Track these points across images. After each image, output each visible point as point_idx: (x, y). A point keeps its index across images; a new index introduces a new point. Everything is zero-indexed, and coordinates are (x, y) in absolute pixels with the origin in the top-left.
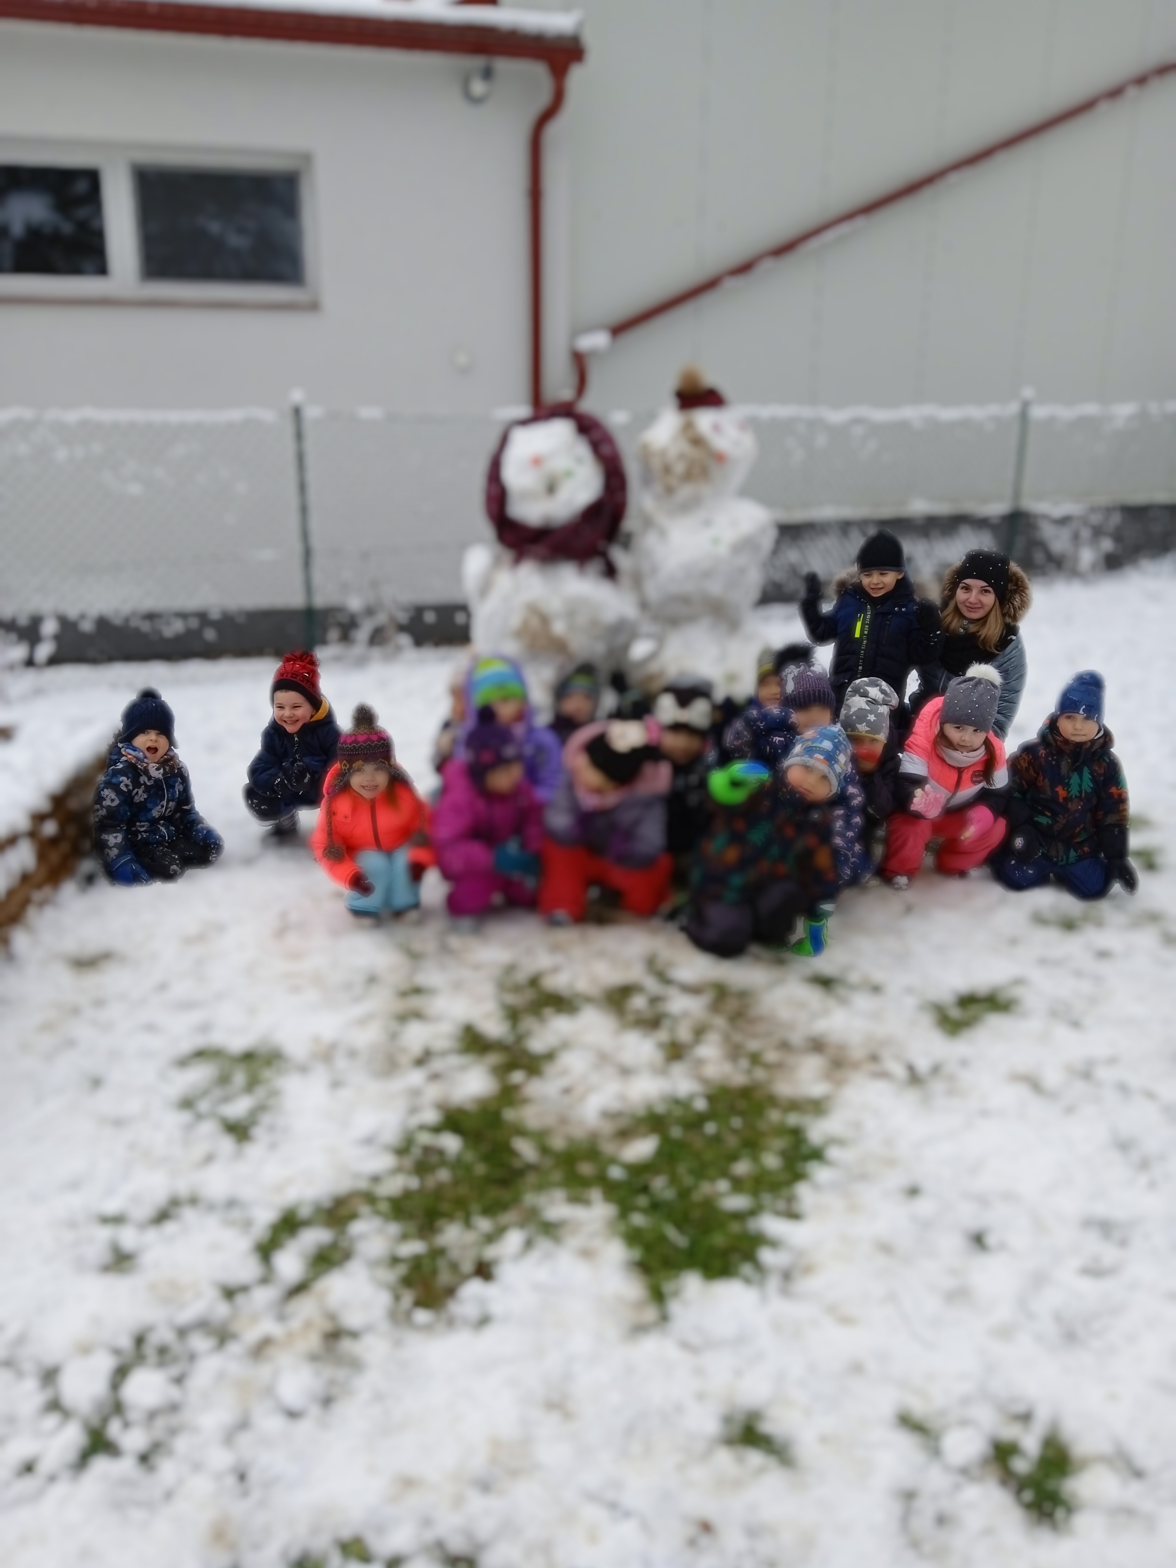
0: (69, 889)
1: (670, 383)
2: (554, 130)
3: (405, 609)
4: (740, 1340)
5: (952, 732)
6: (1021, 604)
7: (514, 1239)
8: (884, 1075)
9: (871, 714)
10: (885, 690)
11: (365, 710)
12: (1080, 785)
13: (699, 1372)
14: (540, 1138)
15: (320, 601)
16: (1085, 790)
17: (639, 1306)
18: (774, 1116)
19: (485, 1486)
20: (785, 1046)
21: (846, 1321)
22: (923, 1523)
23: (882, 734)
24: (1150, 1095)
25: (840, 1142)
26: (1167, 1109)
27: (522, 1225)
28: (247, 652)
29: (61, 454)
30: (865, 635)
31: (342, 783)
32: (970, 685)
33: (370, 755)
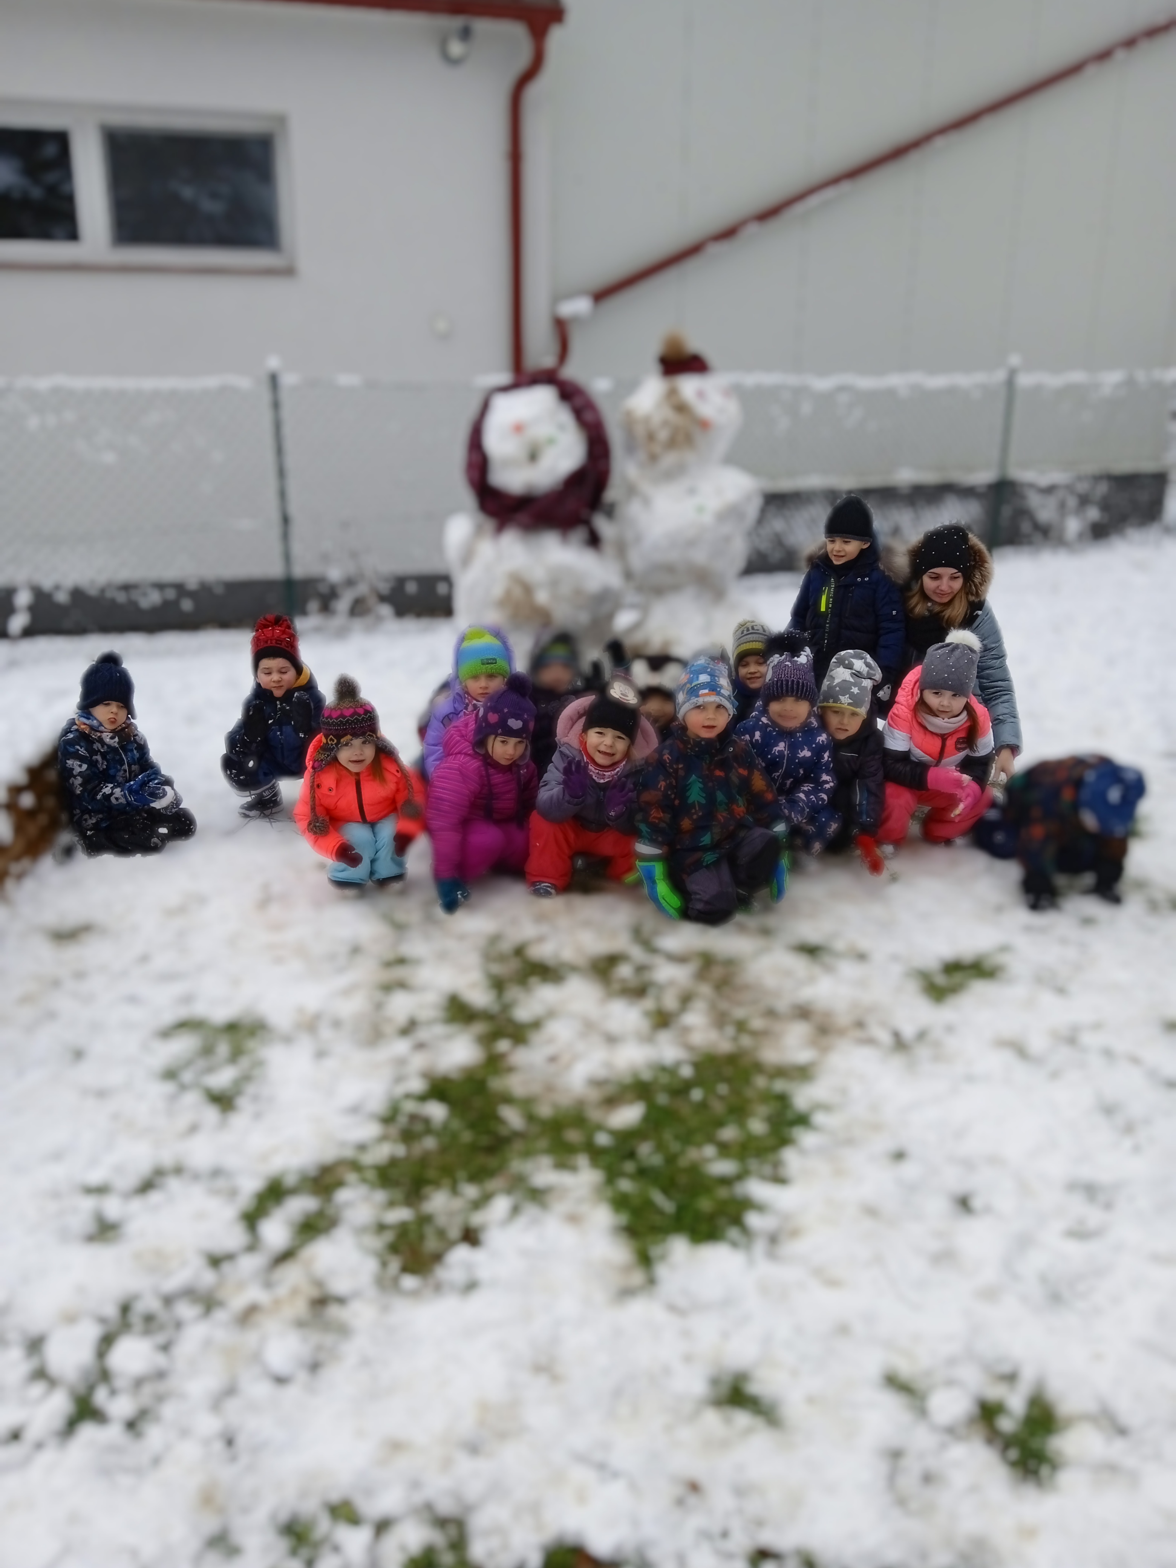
0: (47, 864)
1: (654, 349)
2: (534, 92)
3: (387, 580)
4: (727, 1302)
5: (931, 698)
6: (982, 580)
7: (501, 1205)
8: (870, 1041)
9: (855, 687)
10: (869, 663)
11: (348, 683)
13: (686, 1334)
14: (527, 1104)
15: (299, 571)
17: (626, 1270)
18: (761, 1082)
19: (473, 1448)
20: (771, 1013)
21: (833, 1283)
22: (909, 1481)
23: (863, 708)
24: (1135, 1060)
25: (826, 1108)
26: (1153, 1075)
27: (509, 1191)
28: (225, 623)
29: (33, 422)
30: (830, 608)
31: (328, 755)
32: (946, 650)
33: (357, 730)
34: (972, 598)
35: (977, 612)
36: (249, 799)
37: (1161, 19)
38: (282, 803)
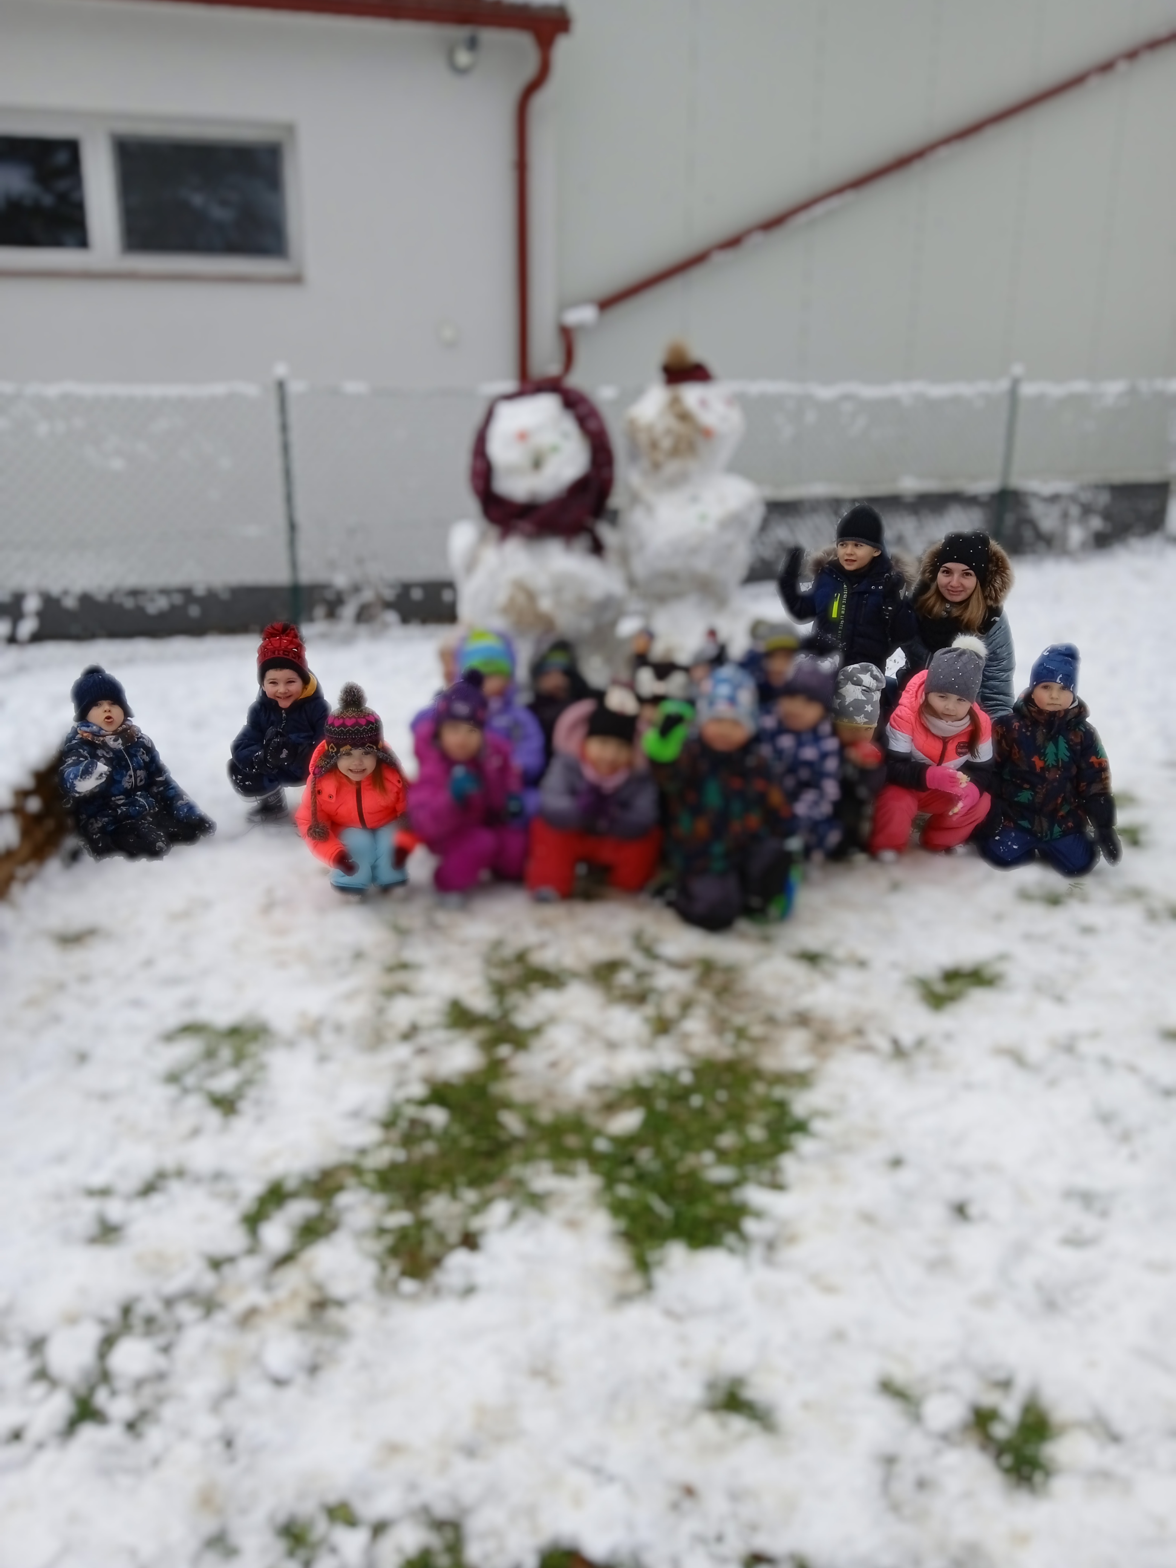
0: (53, 866)
1: (656, 358)
2: (541, 101)
3: (392, 586)
4: (724, 1309)
5: (936, 701)
6: (1002, 586)
7: (500, 1210)
8: (869, 1049)
9: (868, 705)
10: (876, 675)
11: (354, 692)
12: (1056, 755)
13: (683, 1339)
14: (527, 1111)
15: (306, 577)
16: (1062, 760)
17: (624, 1275)
18: (760, 1088)
19: (470, 1452)
20: (771, 1020)
21: (829, 1289)
22: (903, 1487)
24: (1133, 1069)
25: (825, 1114)
26: (1150, 1083)
27: (507, 1196)
28: (231, 631)
29: (43, 428)
30: (842, 615)
31: (328, 763)
32: (953, 655)
33: (358, 740)
34: (990, 603)
35: (994, 618)
36: (256, 804)
37: (1162, 31)
38: (287, 809)
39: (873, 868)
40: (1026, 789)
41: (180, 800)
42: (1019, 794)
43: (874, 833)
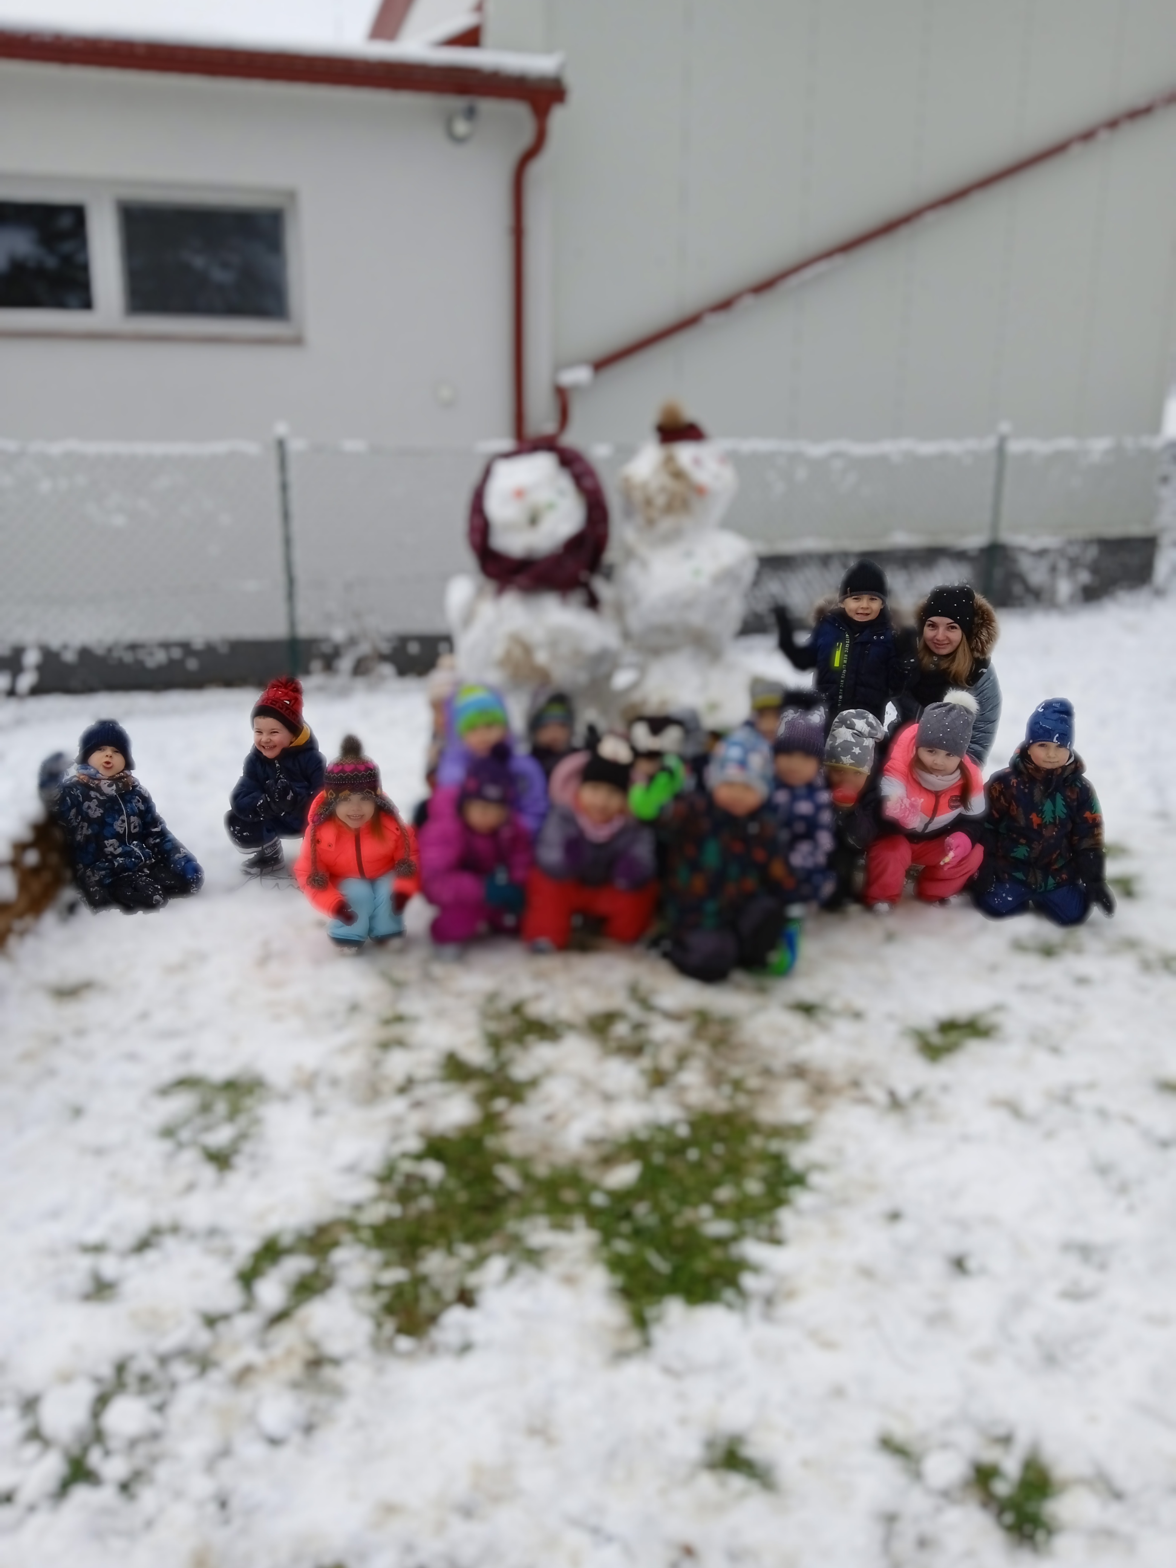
0: (49, 920)
1: (651, 417)
2: (537, 169)
3: (388, 640)
4: (723, 1365)
5: (926, 756)
6: (988, 638)
7: (496, 1266)
8: (866, 1101)
9: (856, 747)
10: (871, 723)
11: (353, 740)
12: (1054, 812)
13: (681, 1397)
14: (523, 1165)
15: (304, 631)
16: (1059, 816)
17: (621, 1332)
18: (757, 1142)
19: (467, 1512)
20: (767, 1072)
21: (828, 1345)
22: (904, 1546)
23: (865, 766)
24: (1129, 1120)
25: (821, 1167)
26: (1146, 1134)
27: (504, 1252)
28: (230, 682)
29: (45, 486)
30: (844, 664)
31: (327, 810)
32: (943, 710)
33: (357, 785)
34: (977, 655)
35: (982, 669)
36: (252, 856)
38: (283, 861)
39: (868, 918)
40: (1022, 844)
41: (178, 853)
42: (1015, 850)
43: (869, 883)
